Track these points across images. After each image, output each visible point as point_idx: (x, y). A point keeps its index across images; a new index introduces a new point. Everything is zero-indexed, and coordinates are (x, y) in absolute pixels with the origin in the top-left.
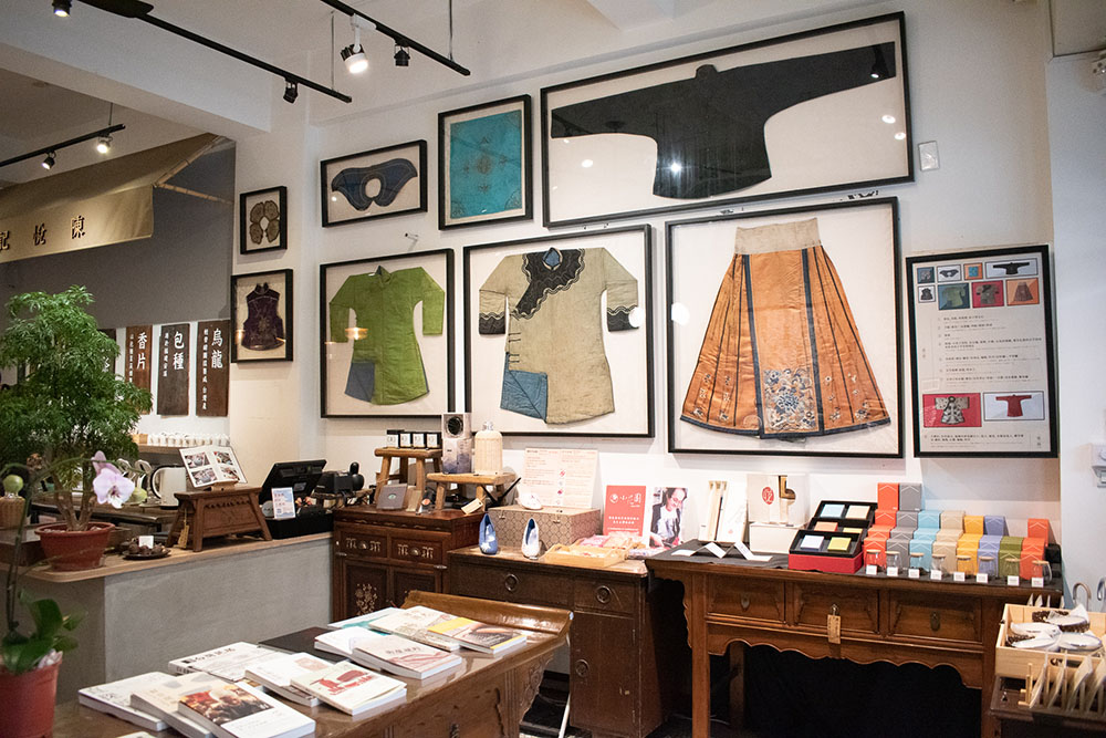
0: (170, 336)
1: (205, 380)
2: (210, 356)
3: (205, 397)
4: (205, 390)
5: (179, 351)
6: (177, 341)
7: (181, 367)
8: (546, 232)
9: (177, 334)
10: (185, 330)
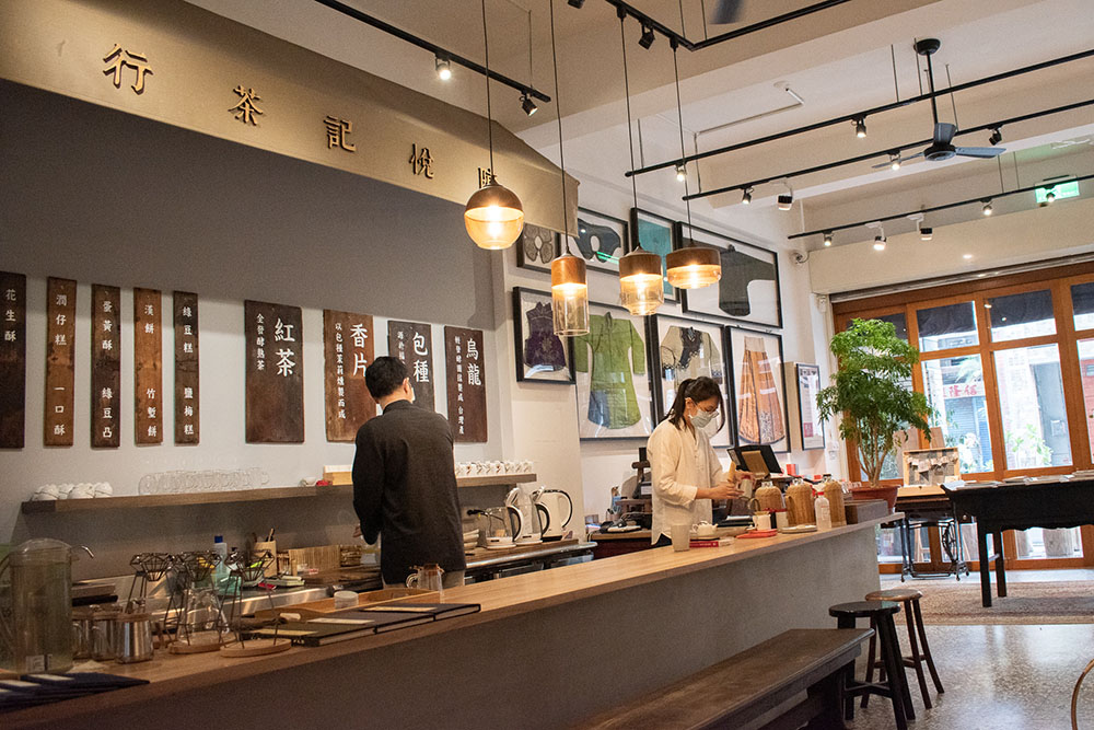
0: (406, 338)
1: (460, 398)
2: (465, 370)
3: (461, 418)
4: (461, 411)
5: (423, 358)
6: (417, 344)
7: (425, 379)
8: (681, 315)
9: (417, 336)
10: (426, 331)
